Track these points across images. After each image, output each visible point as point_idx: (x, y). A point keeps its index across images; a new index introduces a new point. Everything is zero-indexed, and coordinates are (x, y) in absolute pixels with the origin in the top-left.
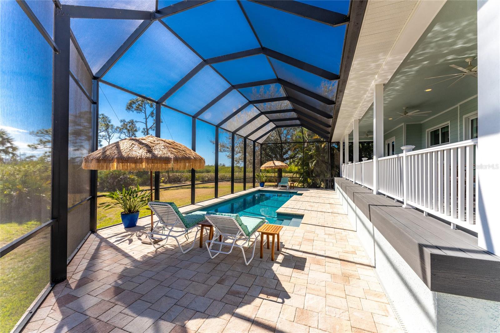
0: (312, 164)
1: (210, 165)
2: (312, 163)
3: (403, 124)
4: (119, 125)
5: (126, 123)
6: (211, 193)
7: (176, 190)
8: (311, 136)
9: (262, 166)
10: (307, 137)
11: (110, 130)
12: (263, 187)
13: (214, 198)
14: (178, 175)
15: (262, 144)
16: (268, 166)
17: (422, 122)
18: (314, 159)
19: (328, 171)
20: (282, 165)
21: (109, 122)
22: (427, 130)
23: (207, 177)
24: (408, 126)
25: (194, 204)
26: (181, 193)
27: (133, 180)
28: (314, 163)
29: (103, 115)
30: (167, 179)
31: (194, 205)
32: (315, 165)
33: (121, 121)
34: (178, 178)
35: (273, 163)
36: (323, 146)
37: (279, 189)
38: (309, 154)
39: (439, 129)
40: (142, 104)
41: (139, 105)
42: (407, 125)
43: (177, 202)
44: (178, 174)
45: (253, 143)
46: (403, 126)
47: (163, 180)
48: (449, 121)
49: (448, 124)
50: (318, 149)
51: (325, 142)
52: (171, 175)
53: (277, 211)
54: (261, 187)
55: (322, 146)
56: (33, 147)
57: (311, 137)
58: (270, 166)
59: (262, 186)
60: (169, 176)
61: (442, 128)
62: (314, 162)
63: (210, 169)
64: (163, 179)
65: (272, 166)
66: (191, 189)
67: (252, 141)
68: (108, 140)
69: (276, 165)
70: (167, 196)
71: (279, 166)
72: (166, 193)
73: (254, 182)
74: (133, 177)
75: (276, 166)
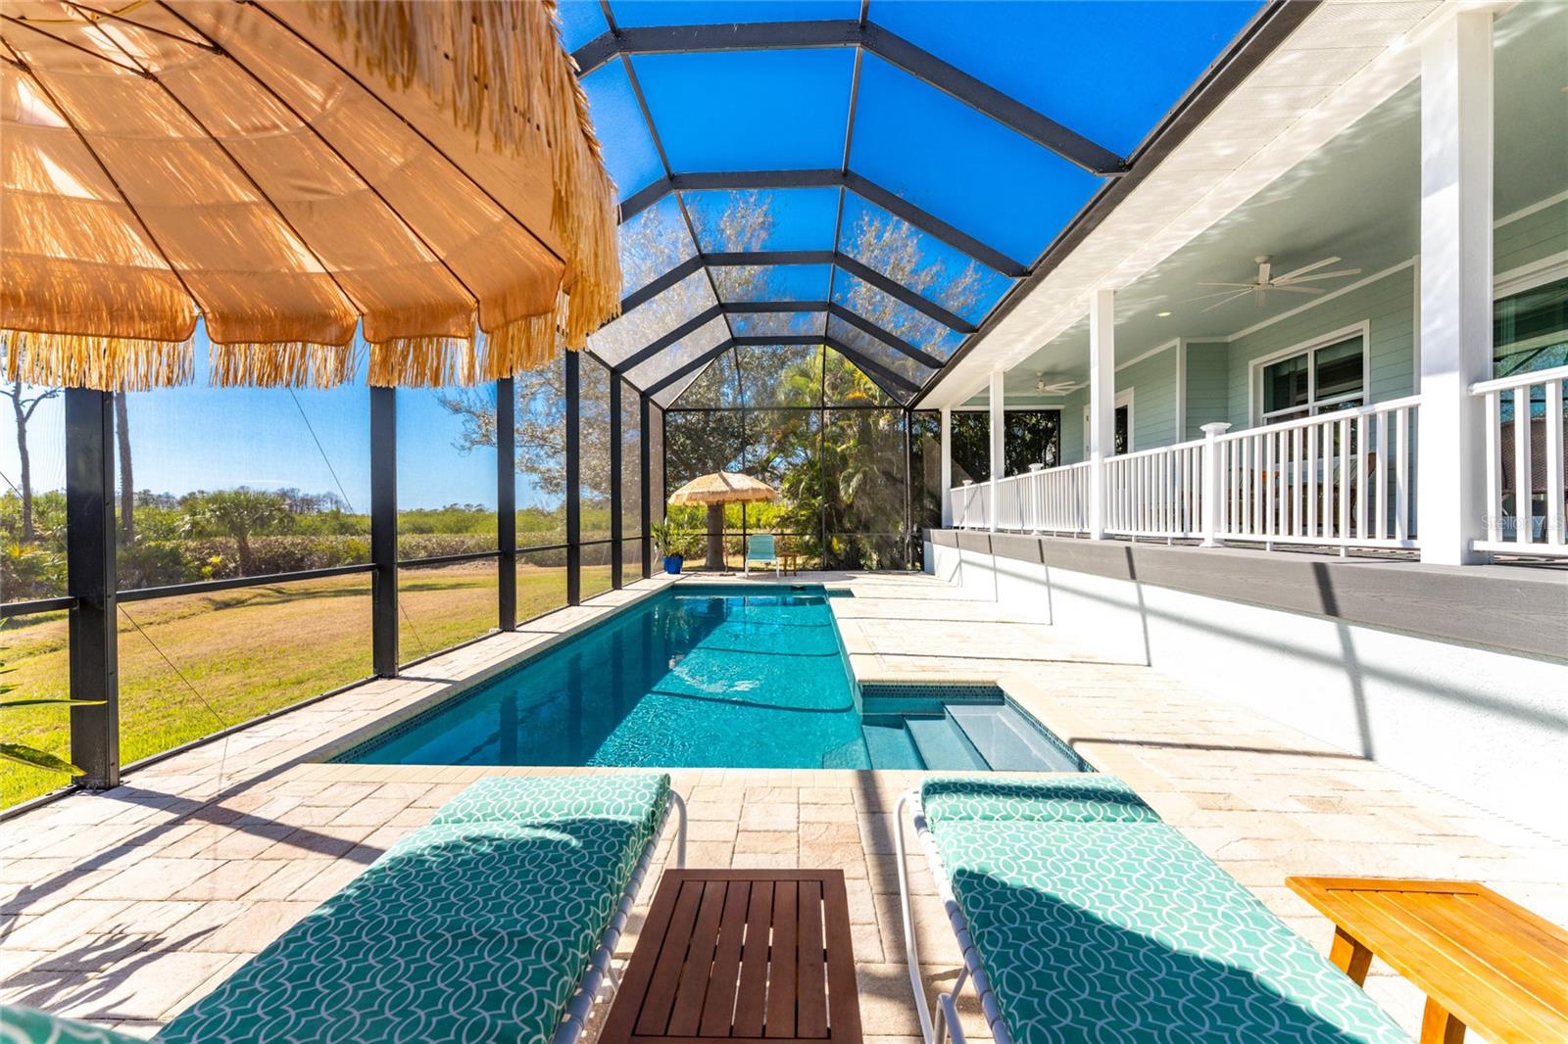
0: (848, 487)
1: (427, 509)
2: (848, 480)
3: (1176, 342)
6: (457, 607)
7: (280, 606)
9: (675, 494)
10: (827, 392)
12: (678, 572)
13: (498, 629)
14: (292, 544)
15: (669, 409)
16: (705, 490)
17: (1230, 339)
18: (850, 470)
20: (754, 486)
22: (1252, 363)
23: (425, 547)
24: (1193, 351)
25: (392, 677)
26: (304, 617)
27: (30, 568)
28: (853, 484)
30: (235, 562)
31: (394, 682)
32: (857, 490)
34: (291, 554)
35: (720, 480)
36: (882, 423)
38: (836, 451)
39: (1306, 355)
42: (1188, 345)
43: (281, 663)
44: (289, 540)
45: (638, 398)
46: (1175, 347)
47: (214, 565)
48: (1367, 321)
49: (1361, 330)
50: (865, 435)
52: (253, 542)
54: (671, 573)
55: (878, 424)
57: (841, 393)
58: (711, 489)
59: (673, 569)
60: (243, 549)
61: (1319, 350)
62: (855, 479)
64: (215, 559)
65: (719, 489)
66: (370, 598)
67: (638, 394)
69: (733, 487)
70: (229, 637)
71: (747, 491)
72: (222, 623)
73: (617, 560)
74: (26, 555)
75: (734, 490)
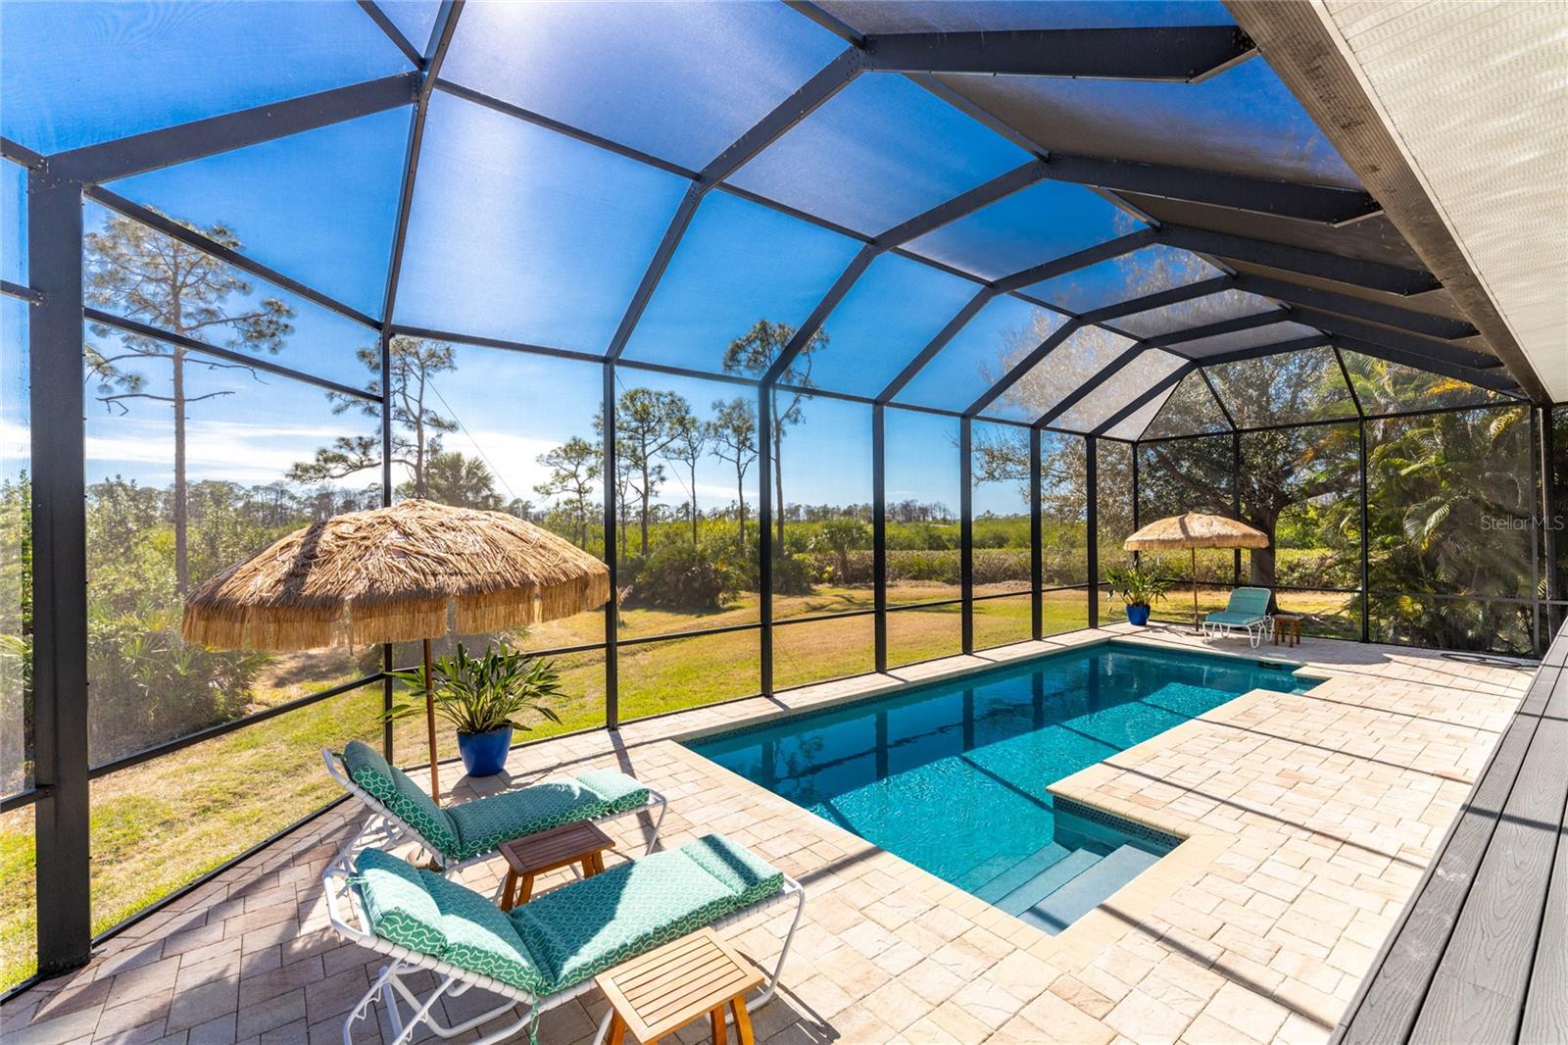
0: (1424, 523)
2: (1421, 518)
4: (713, 417)
5: (726, 411)
8: (1416, 382)
9: (1129, 539)
10: (1389, 390)
11: (694, 434)
12: (1143, 624)
15: (1138, 442)
16: (1155, 538)
18: (1432, 500)
19: (1535, 558)
20: (1223, 532)
21: (687, 412)
27: (726, 577)
28: (1432, 521)
29: (671, 395)
30: (841, 571)
32: (1439, 527)
33: (714, 407)
35: (1178, 525)
36: (1494, 428)
37: (1211, 643)
38: (1404, 472)
40: (763, 348)
41: (756, 352)
47: (830, 573)
50: (1460, 442)
51: (1516, 404)
52: (854, 556)
53: (1053, 787)
54: (1133, 623)
55: (1487, 427)
56: (542, 491)
57: (1417, 389)
58: (1162, 537)
59: (1137, 620)
60: (844, 562)
62: (1436, 513)
63: (1011, 531)
64: (829, 569)
65: (1174, 537)
67: (1082, 438)
68: (690, 461)
69: (1192, 534)
71: (1210, 538)
74: (724, 569)
75: (1193, 538)
